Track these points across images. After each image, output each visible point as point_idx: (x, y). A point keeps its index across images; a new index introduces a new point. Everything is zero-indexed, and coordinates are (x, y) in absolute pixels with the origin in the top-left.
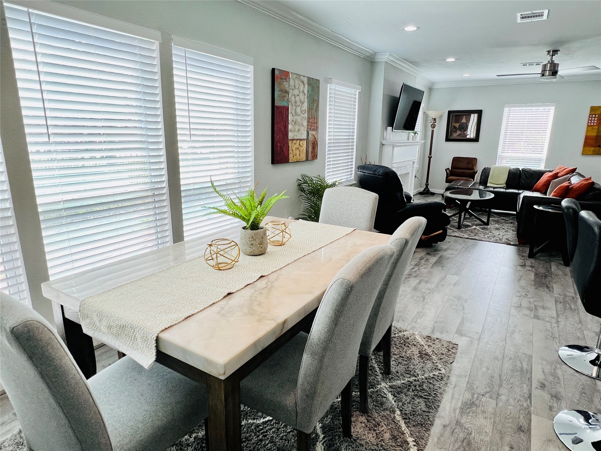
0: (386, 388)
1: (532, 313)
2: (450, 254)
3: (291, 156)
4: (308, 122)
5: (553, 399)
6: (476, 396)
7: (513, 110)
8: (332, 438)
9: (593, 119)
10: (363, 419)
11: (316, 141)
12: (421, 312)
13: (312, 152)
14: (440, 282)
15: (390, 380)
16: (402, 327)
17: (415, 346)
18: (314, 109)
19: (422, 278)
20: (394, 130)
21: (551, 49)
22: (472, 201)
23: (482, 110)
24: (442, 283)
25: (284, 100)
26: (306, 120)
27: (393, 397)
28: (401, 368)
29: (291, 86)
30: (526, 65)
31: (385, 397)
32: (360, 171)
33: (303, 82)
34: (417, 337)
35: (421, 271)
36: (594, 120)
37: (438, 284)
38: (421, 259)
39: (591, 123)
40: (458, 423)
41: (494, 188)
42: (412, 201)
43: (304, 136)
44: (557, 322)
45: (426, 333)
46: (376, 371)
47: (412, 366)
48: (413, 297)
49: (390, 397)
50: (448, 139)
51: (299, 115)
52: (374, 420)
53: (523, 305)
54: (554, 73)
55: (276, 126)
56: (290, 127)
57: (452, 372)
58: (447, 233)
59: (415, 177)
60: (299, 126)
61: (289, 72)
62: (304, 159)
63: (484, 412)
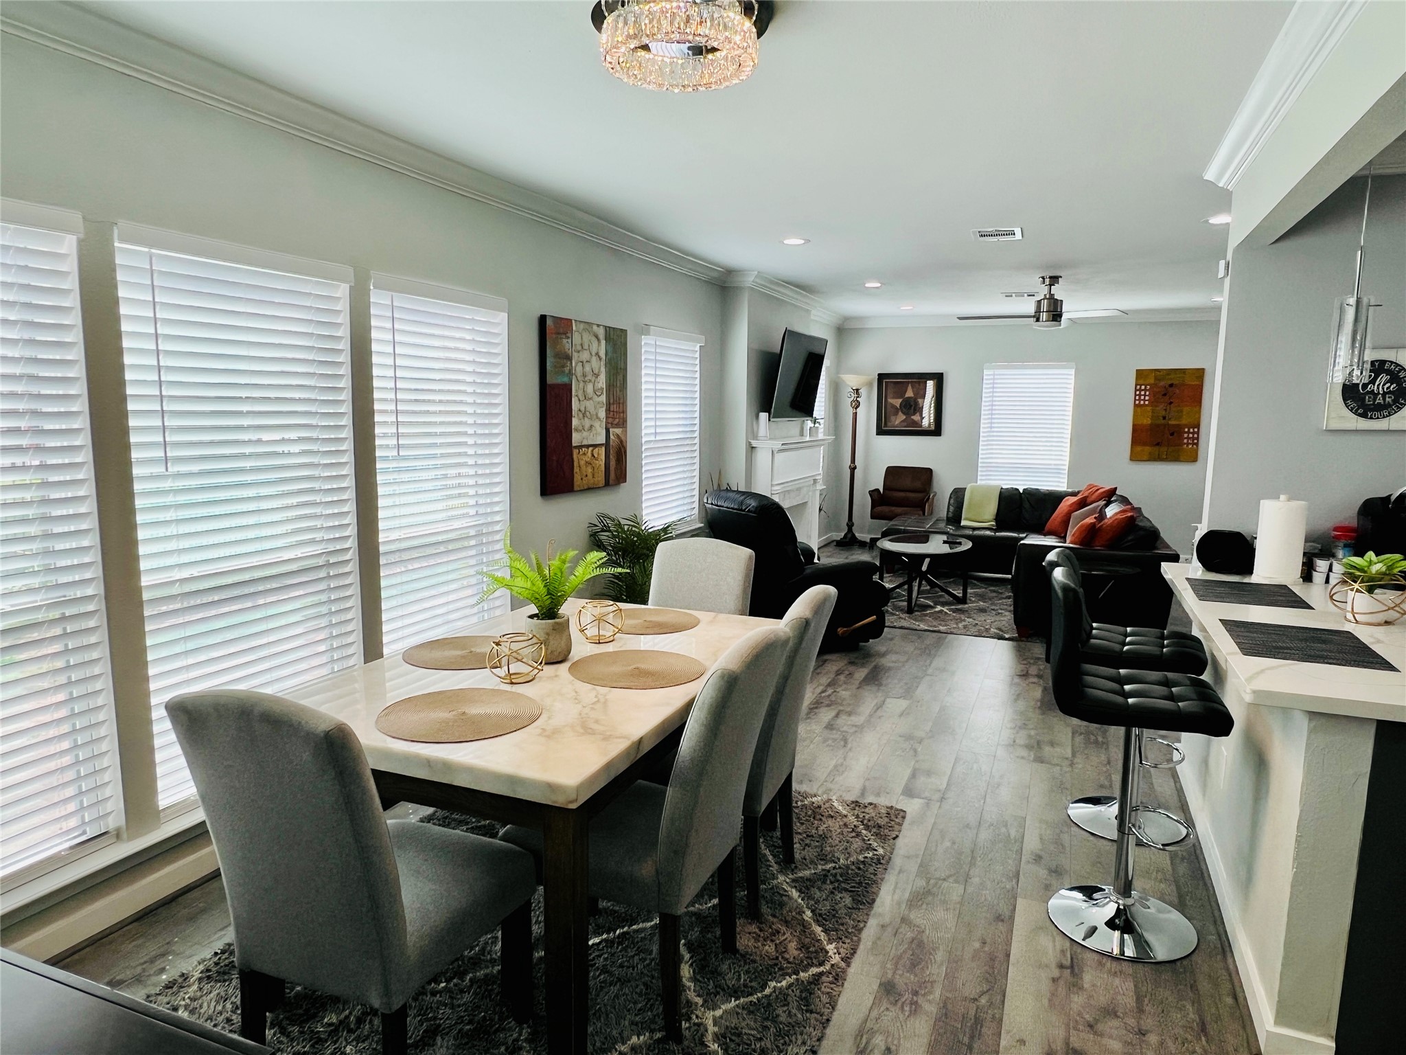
0: (787, 883)
1: (1032, 753)
2: (893, 662)
3: (577, 478)
4: (608, 410)
5: (1051, 876)
6: (932, 882)
7: (1000, 375)
8: (705, 957)
9: (1143, 393)
10: (753, 928)
11: (623, 446)
12: (842, 765)
13: (616, 469)
14: (875, 712)
15: (793, 870)
16: (808, 790)
17: (832, 817)
18: (618, 385)
19: (841, 708)
20: (772, 420)
21: (1047, 274)
22: (933, 557)
23: (942, 374)
24: (879, 713)
25: (563, 372)
26: (604, 409)
27: (798, 894)
28: (810, 853)
29: (576, 345)
30: (1011, 296)
31: (786, 896)
32: (712, 504)
33: (597, 337)
34: (836, 804)
35: (839, 694)
36: (1145, 395)
37: (871, 716)
38: (838, 673)
39: (1140, 400)
40: (904, 920)
41: (974, 529)
42: (816, 561)
43: (601, 439)
44: (1072, 765)
45: (850, 797)
46: (769, 861)
47: (828, 849)
48: (825, 741)
49: (795, 894)
50: (881, 431)
51: (591, 399)
52: (770, 927)
53: (1017, 741)
54: (1056, 316)
55: (549, 422)
56: (575, 422)
57: (895, 852)
58: (885, 623)
59: (820, 510)
60: (591, 419)
61: (571, 320)
62: (602, 483)
63: (944, 902)
